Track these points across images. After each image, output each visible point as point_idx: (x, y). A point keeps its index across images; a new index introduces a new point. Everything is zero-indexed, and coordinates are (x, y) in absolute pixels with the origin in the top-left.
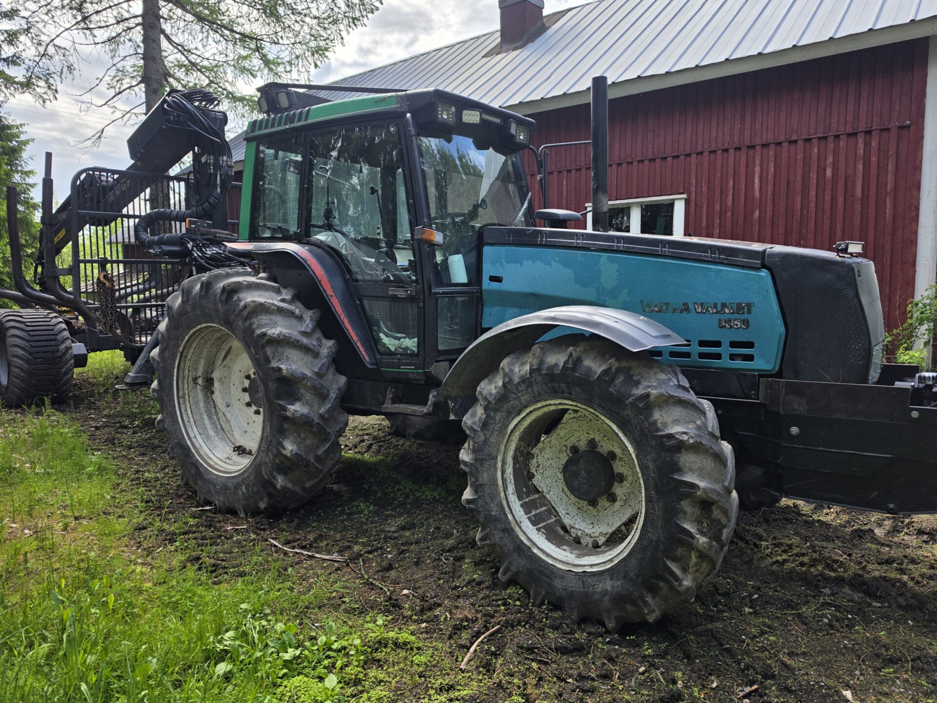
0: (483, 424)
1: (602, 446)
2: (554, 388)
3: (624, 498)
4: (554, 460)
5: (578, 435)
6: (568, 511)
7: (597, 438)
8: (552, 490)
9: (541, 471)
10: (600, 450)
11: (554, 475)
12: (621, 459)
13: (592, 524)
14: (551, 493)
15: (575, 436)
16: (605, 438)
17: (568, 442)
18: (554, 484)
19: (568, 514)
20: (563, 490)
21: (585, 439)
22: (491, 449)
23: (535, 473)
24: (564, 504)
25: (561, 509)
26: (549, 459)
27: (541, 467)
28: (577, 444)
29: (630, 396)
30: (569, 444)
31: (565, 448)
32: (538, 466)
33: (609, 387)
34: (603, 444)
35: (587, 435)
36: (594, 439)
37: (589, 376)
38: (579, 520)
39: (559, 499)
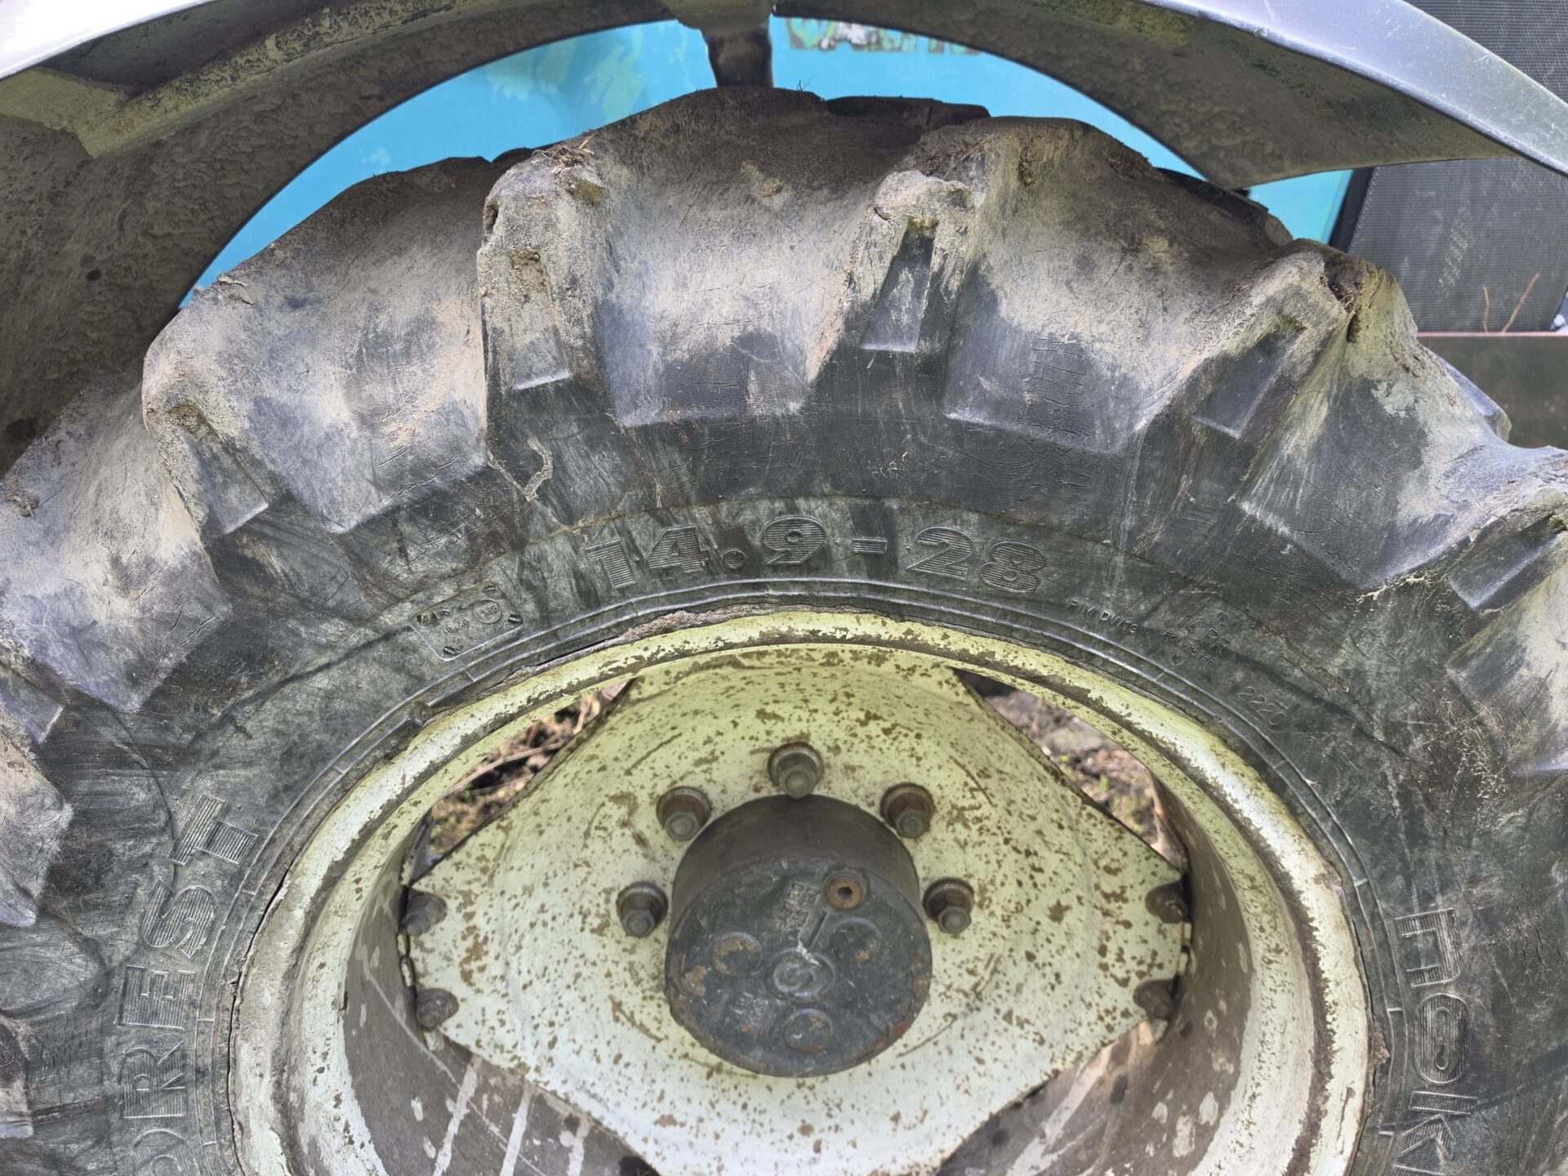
0: (56, 876)
1: (850, 769)
2: (734, 536)
3: (967, 982)
4: (557, 884)
5: (706, 728)
6: (665, 1109)
7: (822, 730)
8: (562, 1033)
9: (496, 969)
10: (837, 788)
11: (559, 953)
12: (958, 816)
13: (806, 1130)
14: (562, 1051)
15: (680, 745)
16: (874, 728)
17: (642, 776)
18: (570, 997)
19: (667, 1121)
20: (617, 1006)
21: (746, 746)
22: (166, 1026)
23: (459, 990)
24: (635, 1073)
25: (626, 1110)
26: (528, 891)
27: (492, 948)
28: (697, 780)
29: (1393, 540)
30: (648, 784)
31: (618, 812)
32: (476, 952)
33: (1245, 491)
34: (855, 760)
35: (760, 727)
36: (802, 741)
37: (1075, 422)
38: (733, 1133)
39: (607, 1061)
